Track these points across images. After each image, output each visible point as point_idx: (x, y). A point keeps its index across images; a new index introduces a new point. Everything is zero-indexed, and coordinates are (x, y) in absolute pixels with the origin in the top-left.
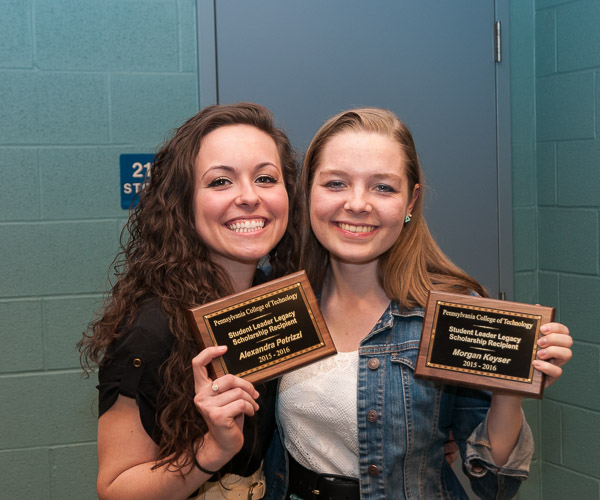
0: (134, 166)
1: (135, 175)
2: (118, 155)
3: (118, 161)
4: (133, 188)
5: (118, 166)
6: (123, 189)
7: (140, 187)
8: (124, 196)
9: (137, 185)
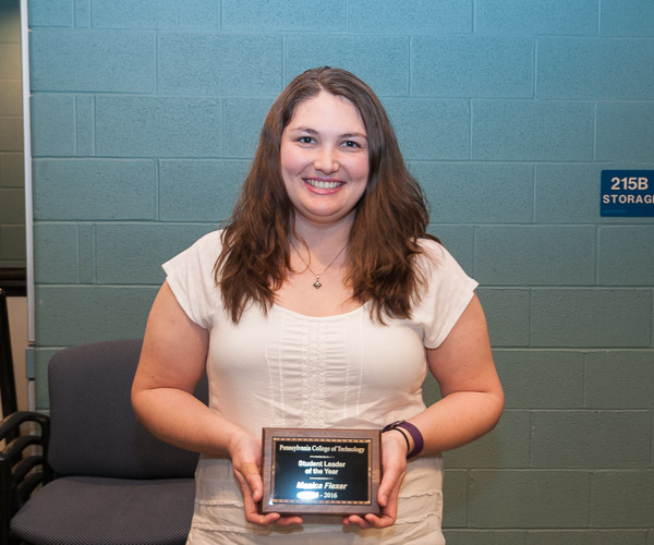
0: (613, 180)
1: (613, 188)
2: (600, 171)
3: (599, 175)
4: (611, 199)
5: (599, 180)
6: (602, 199)
7: (617, 198)
8: (602, 204)
9: (614, 196)
